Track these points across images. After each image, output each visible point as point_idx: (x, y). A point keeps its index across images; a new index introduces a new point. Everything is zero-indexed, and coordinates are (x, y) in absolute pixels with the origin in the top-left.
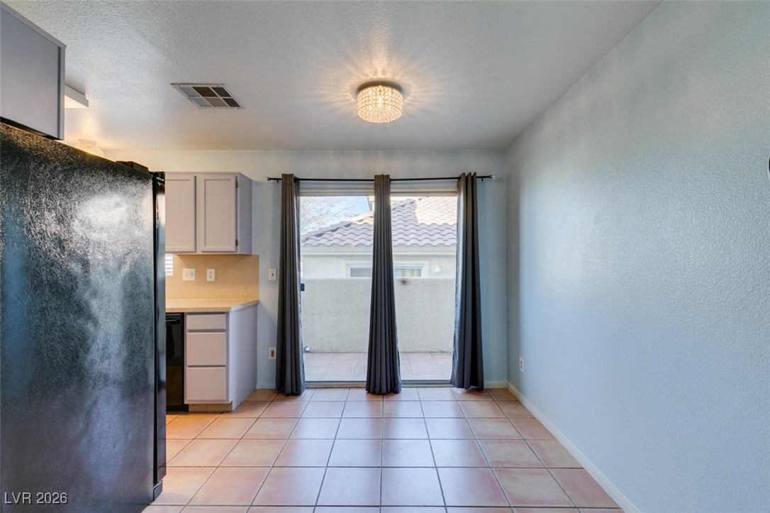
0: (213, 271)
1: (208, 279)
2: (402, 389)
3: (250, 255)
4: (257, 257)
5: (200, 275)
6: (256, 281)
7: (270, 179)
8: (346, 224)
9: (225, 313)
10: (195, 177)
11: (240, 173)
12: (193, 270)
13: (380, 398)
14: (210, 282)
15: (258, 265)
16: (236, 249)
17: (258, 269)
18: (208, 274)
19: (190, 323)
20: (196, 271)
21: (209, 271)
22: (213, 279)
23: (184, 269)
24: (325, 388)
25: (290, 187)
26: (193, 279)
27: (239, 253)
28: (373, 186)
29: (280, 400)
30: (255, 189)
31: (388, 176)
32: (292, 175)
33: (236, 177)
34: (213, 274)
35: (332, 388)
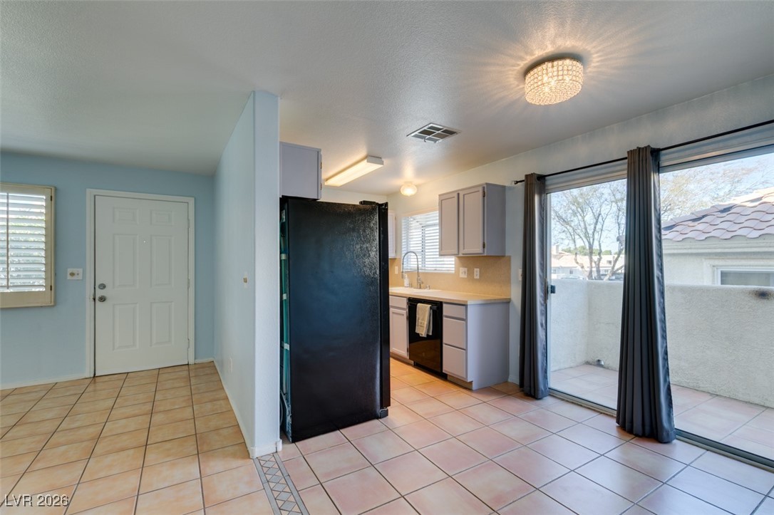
0: (478, 270)
1: (475, 277)
2: (675, 441)
3: (503, 256)
4: (510, 257)
5: (470, 273)
6: (508, 281)
7: (517, 182)
8: (722, 208)
9: (465, 305)
10: (458, 194)
11: (487, 184)
12: (466, 269)
13: (628, 437)
14: (476, 279)
15: (510, 265)
16: (484, 251)
17: (510, 269)
18: (475, 273)
19: (447, 310)
20: (468, 271)
21: (475, 269)
22: (478, 277)
23: (461, 268)
24: (573, 403)
25: (537, 184)
26: (466, 277)
27: (485, 255)
28: (626, 166)
29: (521, 398)
30: (508, 195)
31: (649, 146)
32: (532, 175)
33: (484, 188)
34: (478, 273)
35: (581, 406)
